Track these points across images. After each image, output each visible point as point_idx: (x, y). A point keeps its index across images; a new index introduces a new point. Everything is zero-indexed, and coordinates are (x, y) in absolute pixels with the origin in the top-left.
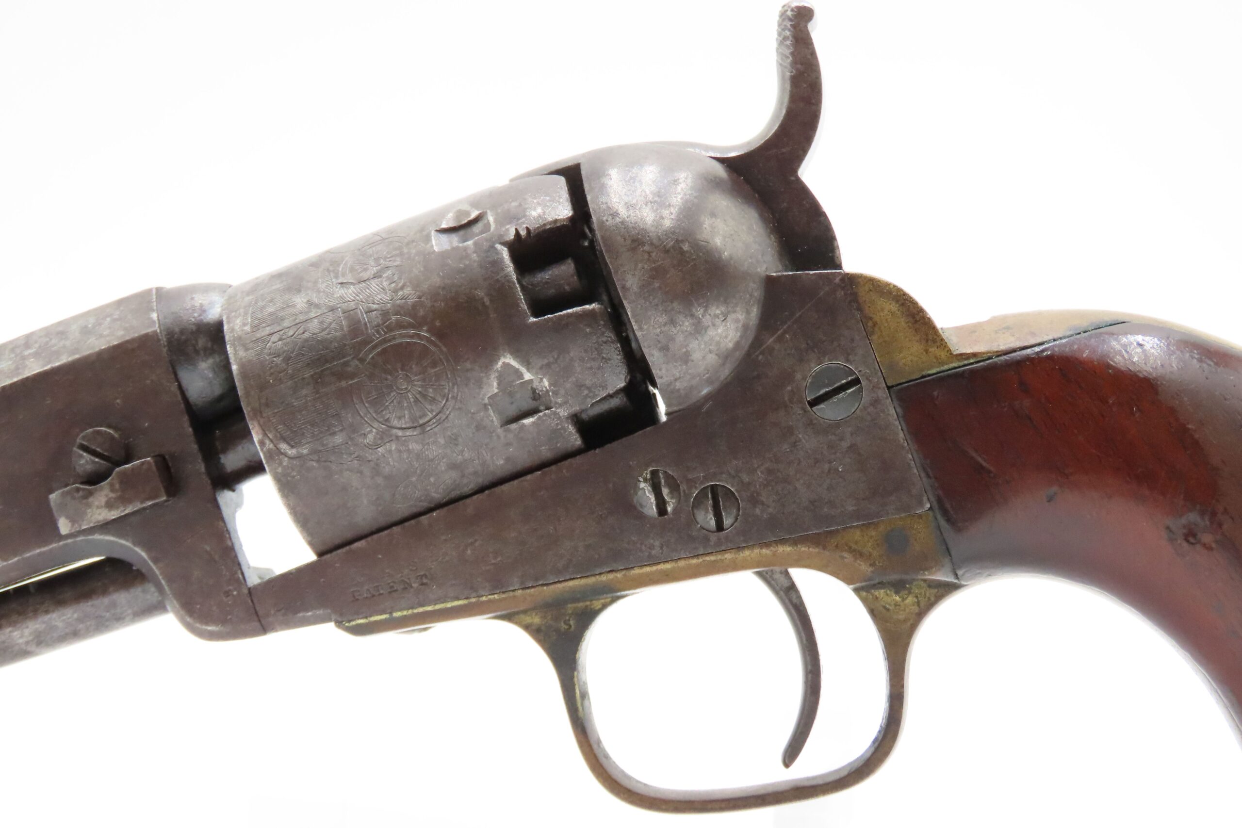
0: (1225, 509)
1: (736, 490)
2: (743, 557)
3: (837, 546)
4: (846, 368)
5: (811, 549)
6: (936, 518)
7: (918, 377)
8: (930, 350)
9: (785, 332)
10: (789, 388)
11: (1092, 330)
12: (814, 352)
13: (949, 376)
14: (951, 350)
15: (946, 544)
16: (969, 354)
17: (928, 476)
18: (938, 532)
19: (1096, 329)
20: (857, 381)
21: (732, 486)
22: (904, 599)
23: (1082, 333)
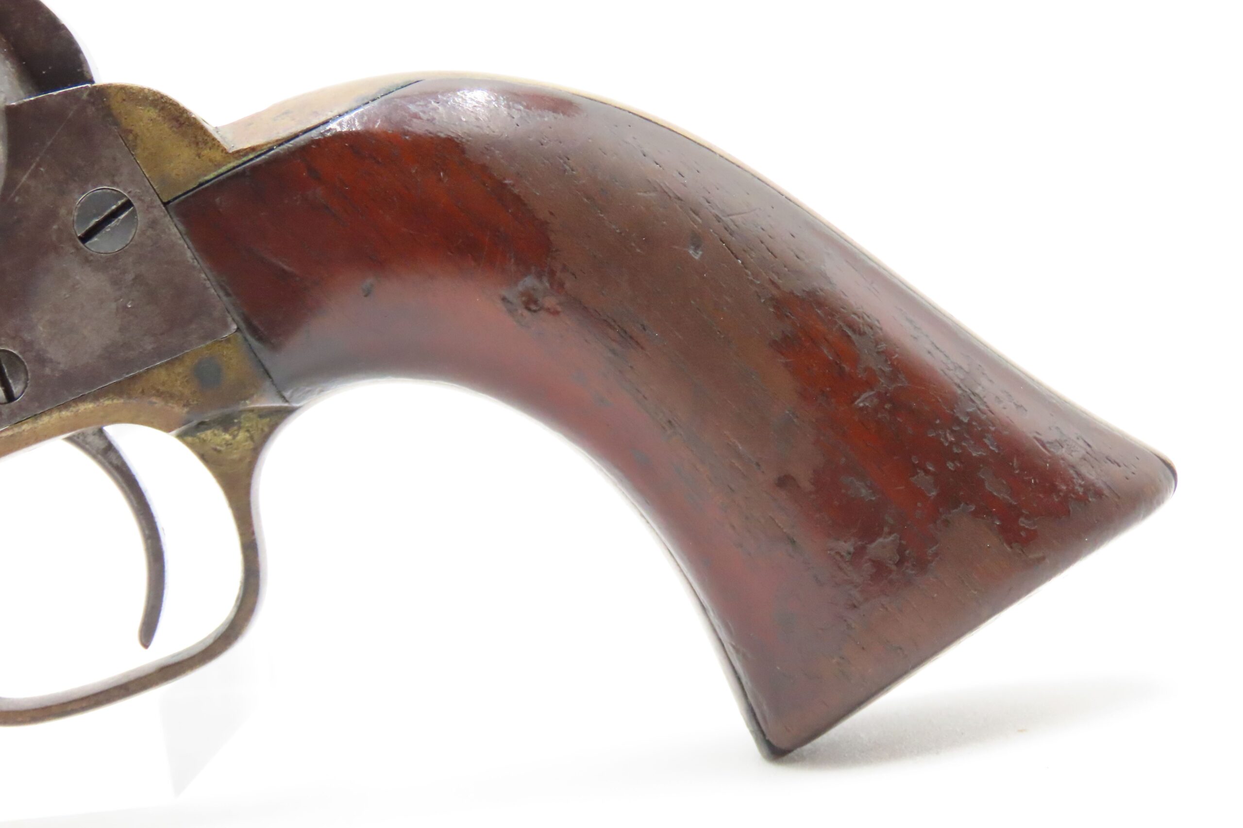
0: (564, 266)
1: (20, 353)
2: (43, 424)
3: (143, 392)
4: (113, 192)
5: (115, 401)
6: (246, 340)
7: (195, 186)
8: (203, 153)
9: (39, 165)
10: (55, 227)
11: (382, 96)
12: (75, 181)
13: (229, 178)
14: (225, 149)
15: (263, 366)
16: (246, 149)
17: (228, 294)
18: (252, 355)
19: (386, 94)
20: (128, 205)
21: (14, 348)
22: (234, 437)
23: (370, 102)
